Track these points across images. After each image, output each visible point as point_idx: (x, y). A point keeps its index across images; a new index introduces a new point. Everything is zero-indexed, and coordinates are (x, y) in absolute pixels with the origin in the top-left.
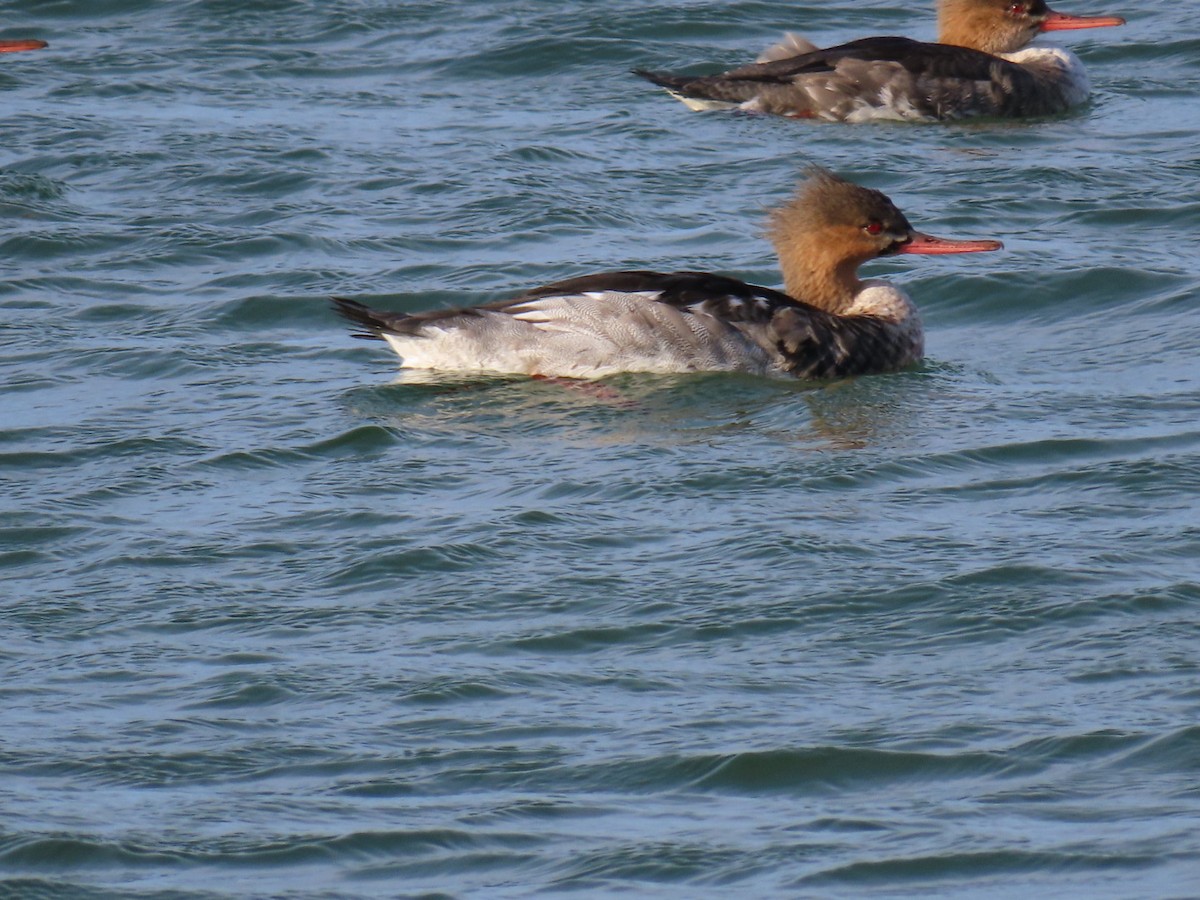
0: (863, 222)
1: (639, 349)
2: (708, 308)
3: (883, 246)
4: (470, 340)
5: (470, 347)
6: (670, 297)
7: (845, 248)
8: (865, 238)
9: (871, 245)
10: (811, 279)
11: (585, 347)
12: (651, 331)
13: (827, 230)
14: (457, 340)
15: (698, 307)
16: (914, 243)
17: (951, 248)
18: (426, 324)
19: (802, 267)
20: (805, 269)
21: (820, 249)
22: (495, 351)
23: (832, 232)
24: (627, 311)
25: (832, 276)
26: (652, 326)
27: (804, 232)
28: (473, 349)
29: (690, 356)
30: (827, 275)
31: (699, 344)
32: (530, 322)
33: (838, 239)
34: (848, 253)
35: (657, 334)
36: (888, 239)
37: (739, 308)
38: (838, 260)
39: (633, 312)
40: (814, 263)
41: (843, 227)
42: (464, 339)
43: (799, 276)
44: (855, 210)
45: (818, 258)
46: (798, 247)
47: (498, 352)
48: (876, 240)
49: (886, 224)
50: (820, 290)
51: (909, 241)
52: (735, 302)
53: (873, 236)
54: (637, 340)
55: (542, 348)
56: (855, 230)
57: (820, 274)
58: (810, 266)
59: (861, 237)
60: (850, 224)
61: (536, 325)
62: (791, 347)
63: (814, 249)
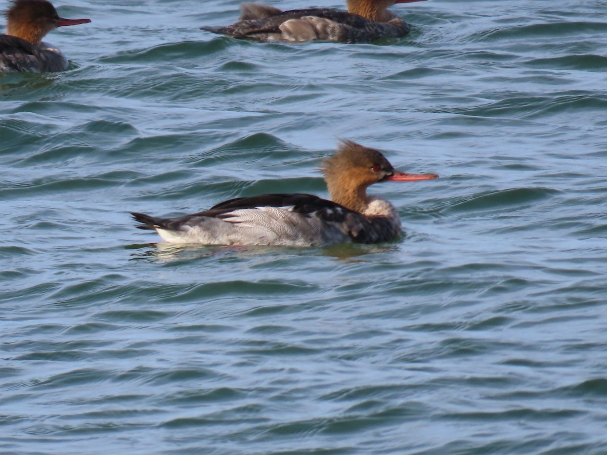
0: (371, 165)
1: (288, 237)
2: (318, 215)
3: (381, 177)
4: (204, 232)
5: (205, 236)
6: (299, 209)
7: (362, 179)
8: (372, 174)
9: (375, 177)
10: (347, 194)
11: (263, 236)
12: (294, 228)
13: (354, 170)
14: (198, 232)
15: (313, 214)
16: (395, 176)
17: (413, 178)
18: (183, 224)
19: (342, 188)
20: (343, 188)
21: (351, 179)
22: (217, 237)
23: (356, 170)
24: (281, 217)
25: (356, 191)
26: (294, 226)
27: (343, 170)
28: (206, 236)
29: (312, 240)
30: (354, 191)
31: (316, 234)
32: (233, 223)
33: (359, 174)
34: (364, 181)
35: (297, 229)
36: (383, 174)
37: (331, 214)
38: (359, 184)
39: (284, 218)
40: (348, 186)
41: (361, 168)
42: (202, 231)
43: (340, 193)
44: (367, 160)
45: (350, 183)
46: (340, 178)
47: (218, 238)
48: (377, 174)
49: (382, 167)
50: (351, 199)
51: (392, 175)
52: (329, 211)
53: (376, 173)
54: (288, 232)
55: (241, 235)
56: (367, 170)
57: (351, 191)
58: (346, 187)
59: (370, 173)
60: (364, 166)
61: (236, 224)
62: (355, 234)
63: (348, 179)
